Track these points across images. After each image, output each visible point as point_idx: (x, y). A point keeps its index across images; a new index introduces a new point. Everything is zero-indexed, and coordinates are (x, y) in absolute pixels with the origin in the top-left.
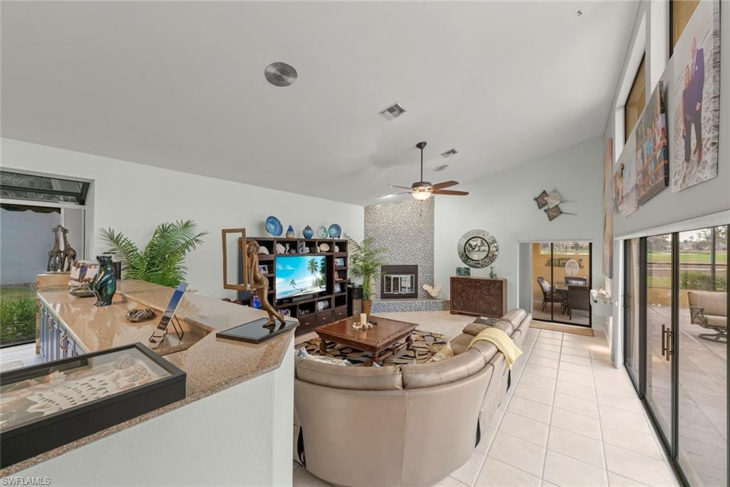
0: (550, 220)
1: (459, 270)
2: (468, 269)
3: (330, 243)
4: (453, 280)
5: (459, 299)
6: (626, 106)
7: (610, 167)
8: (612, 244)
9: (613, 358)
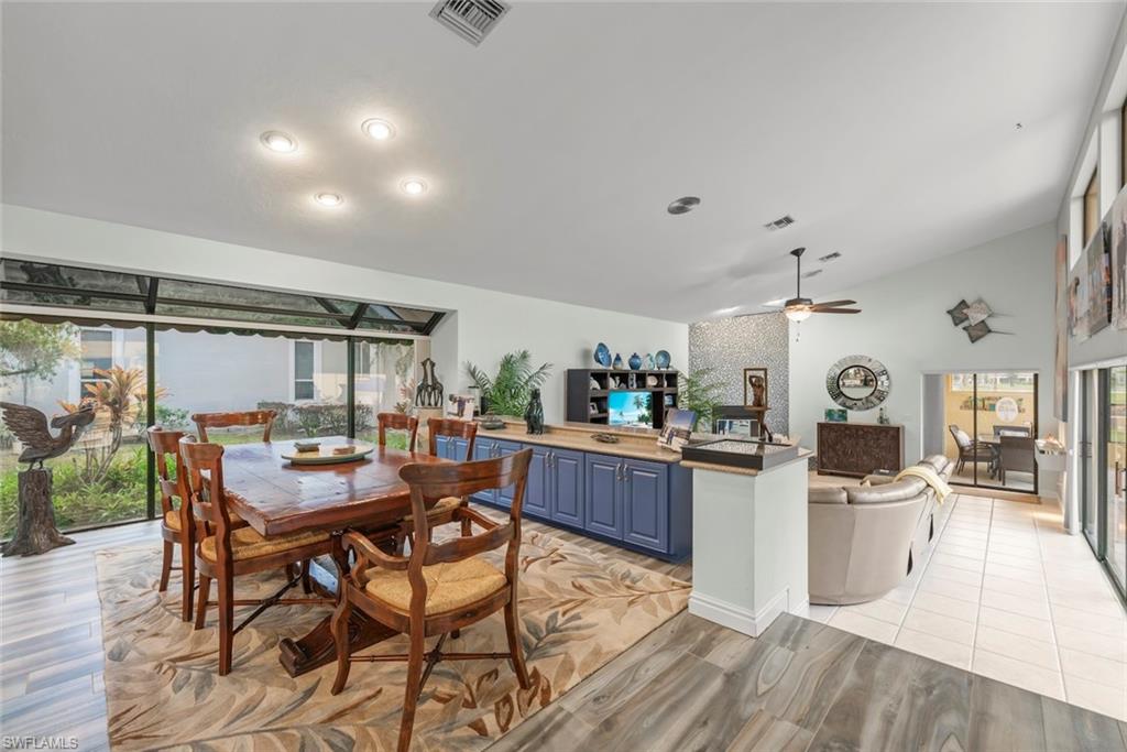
0: (973, 342)
1: (829, 413)
2: (844, 412)
3: (658, 376)
4: (821, 427)
5: (831, 454)
6: (1085, 197)
7: (1064, 273)
8: (1066, 376)
9: (1067, 525)
